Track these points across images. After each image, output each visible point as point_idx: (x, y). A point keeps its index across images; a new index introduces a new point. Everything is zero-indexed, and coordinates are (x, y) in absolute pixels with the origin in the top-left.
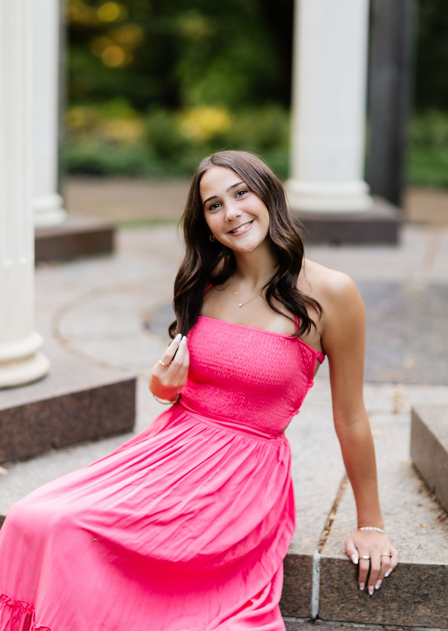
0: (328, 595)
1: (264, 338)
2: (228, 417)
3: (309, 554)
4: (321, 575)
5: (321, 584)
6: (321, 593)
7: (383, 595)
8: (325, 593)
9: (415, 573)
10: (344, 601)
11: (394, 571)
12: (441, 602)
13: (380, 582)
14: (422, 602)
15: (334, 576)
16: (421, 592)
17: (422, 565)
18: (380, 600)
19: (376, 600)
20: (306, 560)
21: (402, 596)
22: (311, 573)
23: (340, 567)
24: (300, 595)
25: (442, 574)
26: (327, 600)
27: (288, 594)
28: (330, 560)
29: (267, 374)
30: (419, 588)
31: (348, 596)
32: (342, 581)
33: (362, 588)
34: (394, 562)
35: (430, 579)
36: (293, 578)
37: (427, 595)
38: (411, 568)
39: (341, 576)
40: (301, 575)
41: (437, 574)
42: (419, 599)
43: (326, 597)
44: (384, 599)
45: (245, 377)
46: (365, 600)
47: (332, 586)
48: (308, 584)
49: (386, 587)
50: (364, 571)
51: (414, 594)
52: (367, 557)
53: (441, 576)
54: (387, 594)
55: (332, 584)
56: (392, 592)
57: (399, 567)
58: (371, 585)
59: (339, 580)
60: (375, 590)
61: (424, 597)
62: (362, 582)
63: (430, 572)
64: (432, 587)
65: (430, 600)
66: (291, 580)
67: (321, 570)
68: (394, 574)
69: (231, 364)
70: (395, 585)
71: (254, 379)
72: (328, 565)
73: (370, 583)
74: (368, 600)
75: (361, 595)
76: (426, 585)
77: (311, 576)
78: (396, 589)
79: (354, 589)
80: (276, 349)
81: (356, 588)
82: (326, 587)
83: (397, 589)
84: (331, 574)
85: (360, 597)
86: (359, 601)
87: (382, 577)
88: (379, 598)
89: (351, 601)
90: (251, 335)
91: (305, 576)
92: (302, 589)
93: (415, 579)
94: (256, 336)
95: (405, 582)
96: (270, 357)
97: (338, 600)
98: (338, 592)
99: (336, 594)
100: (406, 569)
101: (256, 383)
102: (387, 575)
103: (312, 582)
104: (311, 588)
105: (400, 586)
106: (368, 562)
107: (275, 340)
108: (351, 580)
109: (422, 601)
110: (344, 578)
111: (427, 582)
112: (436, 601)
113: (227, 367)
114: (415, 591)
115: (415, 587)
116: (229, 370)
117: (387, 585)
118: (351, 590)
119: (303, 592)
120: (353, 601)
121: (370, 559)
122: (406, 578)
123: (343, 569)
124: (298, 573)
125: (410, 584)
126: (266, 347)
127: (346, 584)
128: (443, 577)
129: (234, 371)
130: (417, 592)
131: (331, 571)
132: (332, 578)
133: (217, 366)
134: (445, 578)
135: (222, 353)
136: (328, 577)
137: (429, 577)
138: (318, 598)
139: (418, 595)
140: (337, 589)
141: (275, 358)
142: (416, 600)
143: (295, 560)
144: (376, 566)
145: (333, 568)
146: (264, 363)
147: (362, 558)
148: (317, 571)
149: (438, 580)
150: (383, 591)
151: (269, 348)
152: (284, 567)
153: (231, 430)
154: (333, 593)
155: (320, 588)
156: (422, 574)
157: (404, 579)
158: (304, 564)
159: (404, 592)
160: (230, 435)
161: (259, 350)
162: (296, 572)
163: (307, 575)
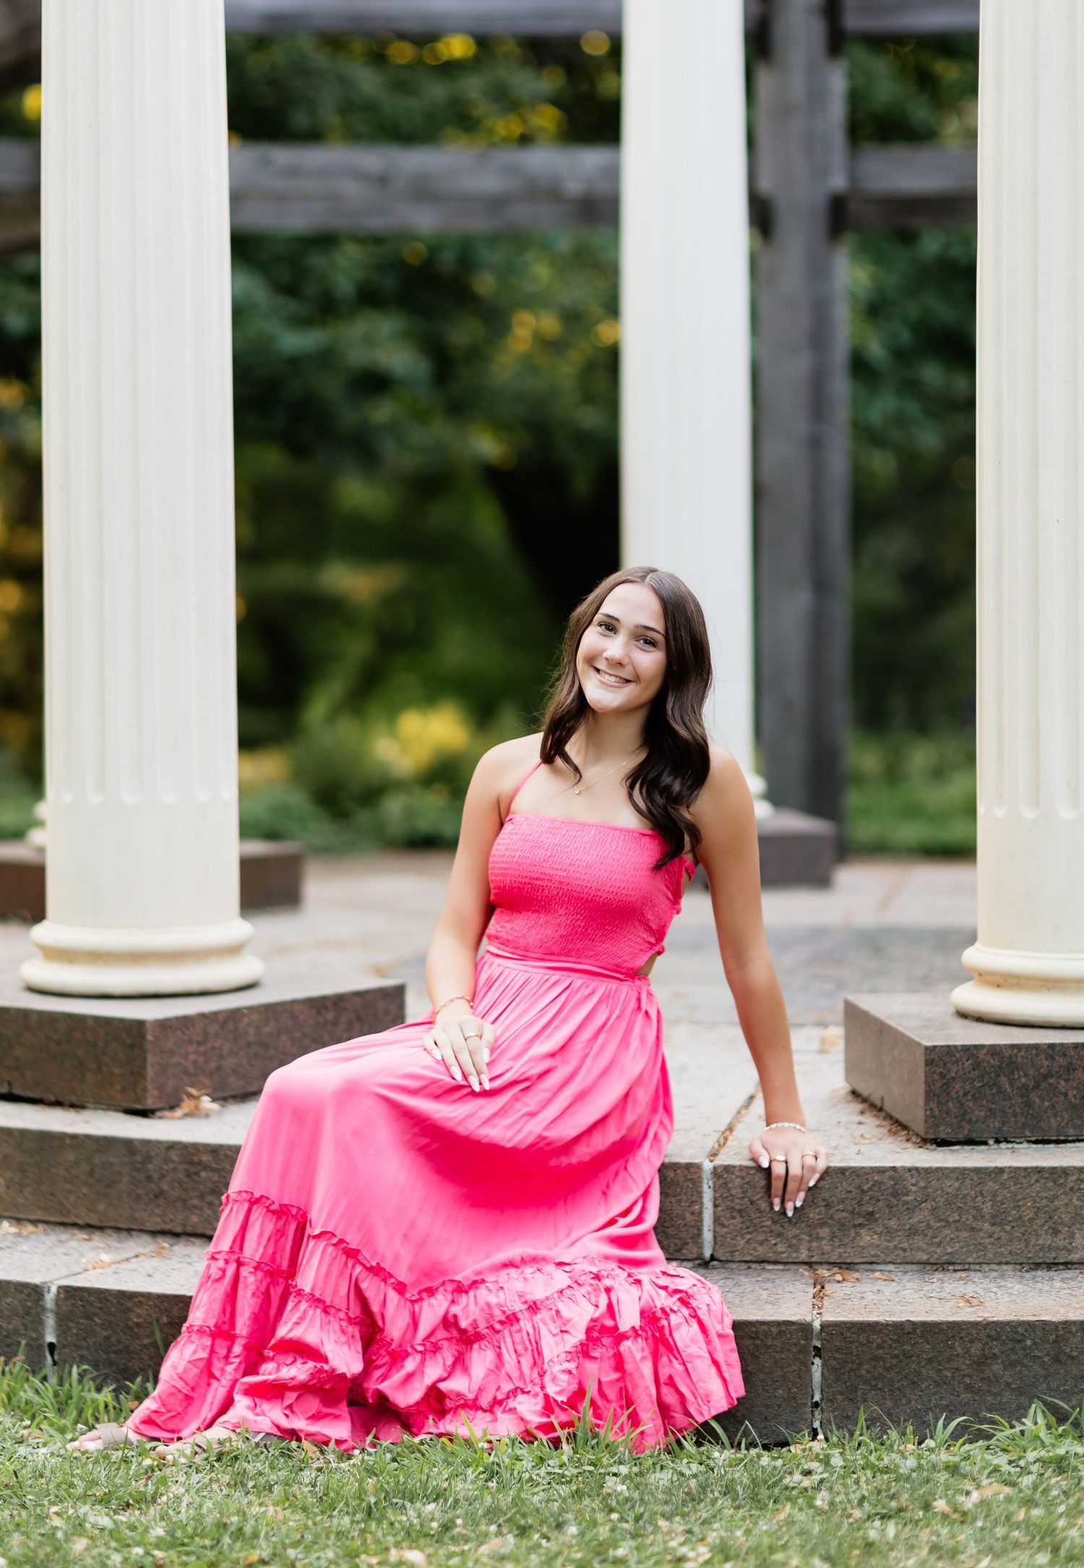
0: (726, 1222)
1: (611, 835)
2: (559, 954)
3: (696, 1161)
4: (715, 1191)
5: (715, 1206)
6: (716, 1220)
7: (808, 1217)
8: (722, 1218)
9: (853, 1180)
10: (750, 1230)
11: (821, 1178)
12: (893, 1223)
13: (802, 1195)
14: (866, 1225)
15: (733, 1192)
16: (864, 1208)
17: (863, 1168)
18: (803, 1225)
19: (798, 1225)
20: (692, 1169)
21: (836, 1217)
22: (700, 1189)
23: (743, 1178)
24: (685, 1225)
25: (893, 1179)
26: (725, 1230)
27: (667, 1224)
28: (727, 1169)
29: (618, 884)
30: (860, 1204)
31: (756, 1221)
32: (747, 1200)
33: (777, 1208)
34: (822, 1165)
35: (875, 1189)
36: (673, 1200)
37: (872, 1213)
38: (847, 1173)
39: (744, 1192)
40: (685, 1194)
41: (885, 1180)
42: (861, 1220)
43: (724, 1226)
44: (809, 1223)
45: (586, 891)
46: (782, 1226)
47: (733, 1208)
48: (697, 1207)
49: (811, 1204)
50: (778, 1177)
51: (852, 1213)
52: (783, 1158)
53: (892, 1183)
54: (814, 1215)
55: (732, 1205)
56: (820, 1212)
57: (827, 1172)
58: (790, 1200)
59: (742, 1198)
60: (795, 1208)
61: (868, 1217)
62: (776, 1196)
63: (876, 1178)
64: (879, 1200)
65: (877, 1220)
66: (671, 1202)
67: (714, 1184)
68: (822, 1183)
69: (565, 874)
70: (824, 1200)
71: (599, 894)
72: (726, 1176)
73: (787, 1197)
74: (786, 1225)
75: (776, 1219)
76: (870, 1199)
77: (700, 1194)
78: (826, 1206)
79: (764, 1211)
80: (630, 850)
81: (768, 1209)
82: (723, 1211)
83: (828, 1206)
84: (729, 1190)
85: (775, 1222)
86: (773, 1228)
87: (804, 1187)
88: (803, 1221)
89: (761, 1230)
90: (593, 832)
91: (692, 1195)
92: (688, 1215)
93: (853, 1190)
94: (600, 833)
95: (839, 1195)
96: (621, 861)
97: (742, 1228)
98: (742, 1216)
99: (739, 1220)
100: (839, 1175)
101: (602, 899)
102: (812, 1184)
103: (702, 1203)
104: (700, 1213)
105: (833, 1201)
106: (784, 1165)
107: (626, 838)
108: (759, 1196)
109: (866, 1223)
110: (749, 1194)
111: (871, 1193)
112: (886, 1222)
113: (558, 879)
114: (855, 1209)
115: (854, 1202)
116: (561, 883)
117: (813, 1201)
118: (760, 1212)
119: (690, 1219)
120: (764, 1229)
121: (786, 1162)
122: (840, 1188)
123: (747, 1180)
124: (681, 1191)
125: (847, 1198)
126: (614, 847)
127: (752, 1203)
128: (895, 1185)
129: (568, 884)
130: (857, 1210)
131: (730, 1185)
132: (732, 1195)
133: (543, 879)
134: (897, 1187)
135: (551, 860)
136: (725, 1195)
137: (873, 1185)
138: (712, 1228)
139: (859, 1214)
140: (740, 1211)
141: (628, 862)
142: (857, 1222)
143: (675, 1171)
144: (795, 1170)
145: (732, 1181)
146: (612, 869)
147: (775, 1160)
148: (709, 1187)
149: (887, 1189)
150: (807, 1210)
151: (619, 848)
152: (661, 1182)
153: (566, 973)
154: (734, 1218)
155: (714, 1213)
156: (864, 1181)
157: (837, 1191)
158: (689, 1177)
159: (838, 1210)
160: (564, 980)
161: (604, 852)
162: (678, 1190)
163: (695, 1193)
